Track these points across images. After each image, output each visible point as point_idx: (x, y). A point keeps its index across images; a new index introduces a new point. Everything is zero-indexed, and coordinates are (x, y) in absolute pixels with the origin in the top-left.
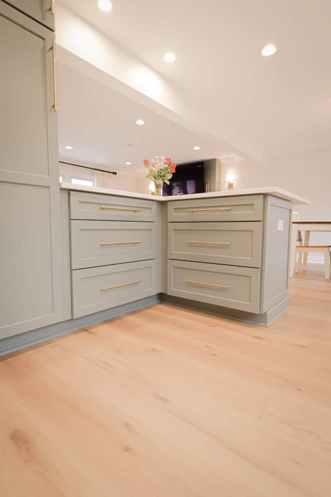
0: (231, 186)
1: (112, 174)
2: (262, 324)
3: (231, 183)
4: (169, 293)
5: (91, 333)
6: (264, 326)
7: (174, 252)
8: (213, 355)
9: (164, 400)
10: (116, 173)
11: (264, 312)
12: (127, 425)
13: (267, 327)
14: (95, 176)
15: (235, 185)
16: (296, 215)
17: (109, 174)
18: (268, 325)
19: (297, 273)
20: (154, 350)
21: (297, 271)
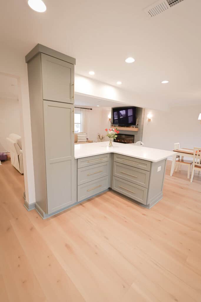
0: (149, 120)
1: (90, 110)
2: (147, 207)
3: (150, 118)
4: (113, 189)
5: (83, 206)
6: (148, 208)
7: (116, 174)
8: (126, 222)
9: (107, 239)
10: (91, 109)
11: (148, 204)
12: (96, 246)
13: (149, 209)
14: (82, 111)
15: (151, 120)
16: (178, 145)
17: (88, 110)
18: (150, 208)
19: (176, 172)
20: (105, 217)
21: (176, 171)
